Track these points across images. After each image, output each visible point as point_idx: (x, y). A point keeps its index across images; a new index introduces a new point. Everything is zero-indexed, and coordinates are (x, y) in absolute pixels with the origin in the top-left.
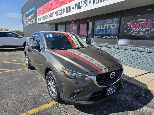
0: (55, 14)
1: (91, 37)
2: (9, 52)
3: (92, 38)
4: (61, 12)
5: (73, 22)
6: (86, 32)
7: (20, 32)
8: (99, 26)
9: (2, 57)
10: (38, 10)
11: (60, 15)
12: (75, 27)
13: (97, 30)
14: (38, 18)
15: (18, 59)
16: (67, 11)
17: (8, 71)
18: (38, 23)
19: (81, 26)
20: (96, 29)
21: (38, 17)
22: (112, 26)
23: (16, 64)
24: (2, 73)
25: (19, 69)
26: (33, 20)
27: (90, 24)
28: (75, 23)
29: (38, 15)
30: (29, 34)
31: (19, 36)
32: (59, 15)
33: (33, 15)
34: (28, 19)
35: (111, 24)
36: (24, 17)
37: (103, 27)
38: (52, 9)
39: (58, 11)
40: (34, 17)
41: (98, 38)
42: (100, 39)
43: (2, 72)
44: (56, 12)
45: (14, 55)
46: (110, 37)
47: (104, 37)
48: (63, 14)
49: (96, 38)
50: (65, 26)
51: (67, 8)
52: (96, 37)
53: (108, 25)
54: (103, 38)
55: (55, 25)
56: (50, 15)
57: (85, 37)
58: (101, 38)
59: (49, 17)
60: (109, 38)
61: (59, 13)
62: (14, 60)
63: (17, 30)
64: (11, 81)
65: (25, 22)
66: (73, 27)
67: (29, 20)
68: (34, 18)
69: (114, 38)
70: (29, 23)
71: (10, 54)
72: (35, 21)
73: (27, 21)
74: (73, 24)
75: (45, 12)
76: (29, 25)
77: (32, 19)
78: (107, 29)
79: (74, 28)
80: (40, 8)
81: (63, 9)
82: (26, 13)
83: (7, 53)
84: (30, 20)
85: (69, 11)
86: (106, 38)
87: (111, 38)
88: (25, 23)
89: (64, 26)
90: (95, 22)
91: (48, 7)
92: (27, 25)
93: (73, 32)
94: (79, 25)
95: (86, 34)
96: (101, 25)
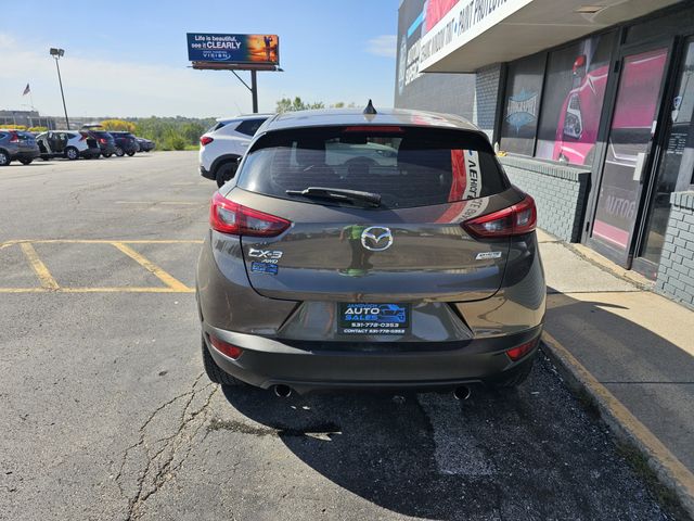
0: (476, 11)
1: (688, 145)
3: (688, 153)
5: (587, 49)
6: (653, 107)
10: (426, 6)
11: (494, 8)
12: (593, 79)
19: (634, 64)
29: (424, 27)
32: (490, 11)
34: (411, 57)
36: (404, 49)
57: (644, 142)
59: (456, 31)
66: (583, 77)
67: (413, 62)
70: (412, 74)
73: (410, 66)
74: (588, 60)
76: (412, 83)
79: (588, 81)
82: (410, 31)
89: (537, 80)
92: (407, 82)
93: (577, 113)
94: (617, 63)
95: (655, 123)
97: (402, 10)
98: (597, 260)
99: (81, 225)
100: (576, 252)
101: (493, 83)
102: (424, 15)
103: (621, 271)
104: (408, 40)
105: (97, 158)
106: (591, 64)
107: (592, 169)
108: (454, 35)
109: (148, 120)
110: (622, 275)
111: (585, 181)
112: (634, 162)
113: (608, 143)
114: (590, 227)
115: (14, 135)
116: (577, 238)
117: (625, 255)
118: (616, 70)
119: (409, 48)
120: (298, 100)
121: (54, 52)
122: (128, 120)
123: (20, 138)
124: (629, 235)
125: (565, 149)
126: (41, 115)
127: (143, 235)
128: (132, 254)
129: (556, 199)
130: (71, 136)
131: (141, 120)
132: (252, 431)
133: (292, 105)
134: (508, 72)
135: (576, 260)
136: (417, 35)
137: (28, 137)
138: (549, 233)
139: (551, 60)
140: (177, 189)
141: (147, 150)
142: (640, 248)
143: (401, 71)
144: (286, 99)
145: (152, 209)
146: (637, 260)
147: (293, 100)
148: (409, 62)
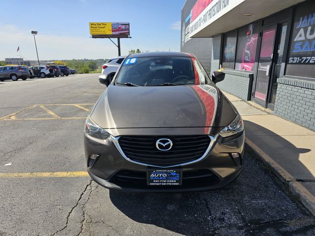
1: (282, 62)
3: (283, 65)
5: (251, 28)
6: (272, 49)
8: (302, 31)
10: (191, 12)
12: (253, 39)
13: (297, 42)
14: (190, 27)
16: (224, 3)
19: (266, 34)
20: (295, 40)
21: (191, 25)
29: (191, 20)
32: (213, 15)
34: (187, 31)
36: (184, 27)
39: (213, 7)
41: (296, 63)
42: (301, 65)
44: (210, 10)
47: (311, 62)
48: (218, 12)
49: (292, 63)
50: (236, 38)
52: (293, 59)
54: (309, 63)
55: (220, 37)
57: (270, 61)
58: (304, 63)
61: (214, 10)
66: (250, 39)
67: (188, 33)
70: (187, 38)
73: (186, 35)
76: (187, 42)
79: (252, 40)
80: (194, 6)
81: (219, 1)
82: (186, 20)
85: (226, 4)
88: (183, 40)
91: (202, 3)
92: (186, 41)
93: (248, 52)
94: (260, 33)
95: (272, 54)
96: (307, 27)
97: (183, 11)
98: (256, 106)
99: (59, 100)
100: (249, 104)
101: (219, 41)
102: (191, 15)
103: (263, 109)
104: (186, 24)
105: (53, 77)
106: (253, 34)
107: (254, 73)
108: (202, 24)
109: (71, 61)
110: (263, 110)
111: (251, 77)
112: (266, 69)
113: (259, 63)
114: (254, 94)
115: (20, 68)
116: (249, 99)
117: (265, 103)
118: (260, 36)
119: (186, 27)
120: (138, 50)
121: (33, 32)
122: (62, 61)
123: (22, 69)
124: (265, 95)
125: (245, 65)
126: (24, 60)
127: (84, 102)
128: (83, 108)
129: (242, 85)
130: (43, 68)
131: (68, 61)
133: (136, 52)
134: (224, 37)
135: (248, 106)
136: (188, 23)
137: (25, 69)
138: (240, 98)
139: (239, 32)
140: (92, 87)
141: (73, 74)
142: (269, 99)
143: (183, 37)
144: (133, 50)
145: (85, 94)
146: (269, 104)
147: (136, 50)
148: (186, 33)
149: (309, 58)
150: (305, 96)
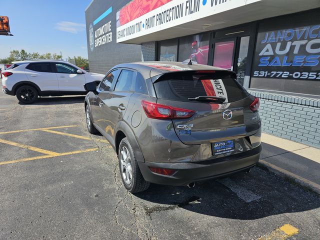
0: (157, 20)
1: (246, 75)
2: (57, 105)
3: (247, 78)
4: (171, 13)
5: (197, 38)
6: (230, 61)
7: (83, 61)
8: (269, 46)
9: (42, 116)
10: (118, 14)
11: (170, 20)
12: (202, 50)
13: (263, 56)
14: (117, 31)
15: (74, 124)
16: (188, 10)
17: (48, 157)
18: (117, 42)
19: (219, 46)
20: (261, 54)
21: (118, 29)
22: (310, 47)
23: (67, 136)
24: (34, 160)
25: (72, 150)
26: (107, 35)
27: (245, 41)
28: (201, 40)
29: (118, 23)
30: (99, 66)
31: (78, 71)
32: (167, 21)
33: (108, 26)
34: (98, 34)
35: (309, 39)
36: (91, 30)
37: (283, 48)
38: (151, 8)
39: (165, 12)
40: (110, 30)
41: (264, 77)
42: (271, 79)
43: (35, 158)
44: (160, 14)
45: (66, 112)
46: (301, 75)
47: (283, 76)
48: (177, 18)
49: (258, 77)
50: (176, 46)
51: (188, 4)
52: (259, 74)
53: (298, 44)
54: (280, 77)
55: (154, 46)
56: (144, 22)
58: (275, 77)
59: (143, 27)
60: (299, 79)
61: (167, 15)
62: (65, 125)
63: (77, 58)
64: (50, 188)
65: (91, 41)
67: (99, 37)
68: (109, 32)
69: (315, 80)
70: (99, 42)
71: (59, 110)
72: (111, 37)
73: (97, 38)
74: (198, 43)
75: (134, 17)
76: (101, 46)
77: (105, 34)
78: (296, 55)
79: (199, 51)
80: (123, 7)
81: (178, 6)
82: (95, 22)
83: (53, 108)
84: (101, 36)
85: (192, 10)
86: (290, 78)
87: (307, 79)
88: (92, 43)
89: (174, 48)
90: (259, 35)
91: (141, 6)
92: (96, 46)
94: (212, 45)
95: (232, 67)
96: (276, 43)
101: (151, 49)
104: (94, 27)
108: (143, 29)
118: (212, 47)
119: (95, 30)
120: (23, 51)
132: (167, 209)
133: (20, 54)
134: (158, 45)
136: (98, 26)
144: (15, 50)
147: (20, 51)
148: (96, 36)
149: (281, 73)
150: (282, 109)
